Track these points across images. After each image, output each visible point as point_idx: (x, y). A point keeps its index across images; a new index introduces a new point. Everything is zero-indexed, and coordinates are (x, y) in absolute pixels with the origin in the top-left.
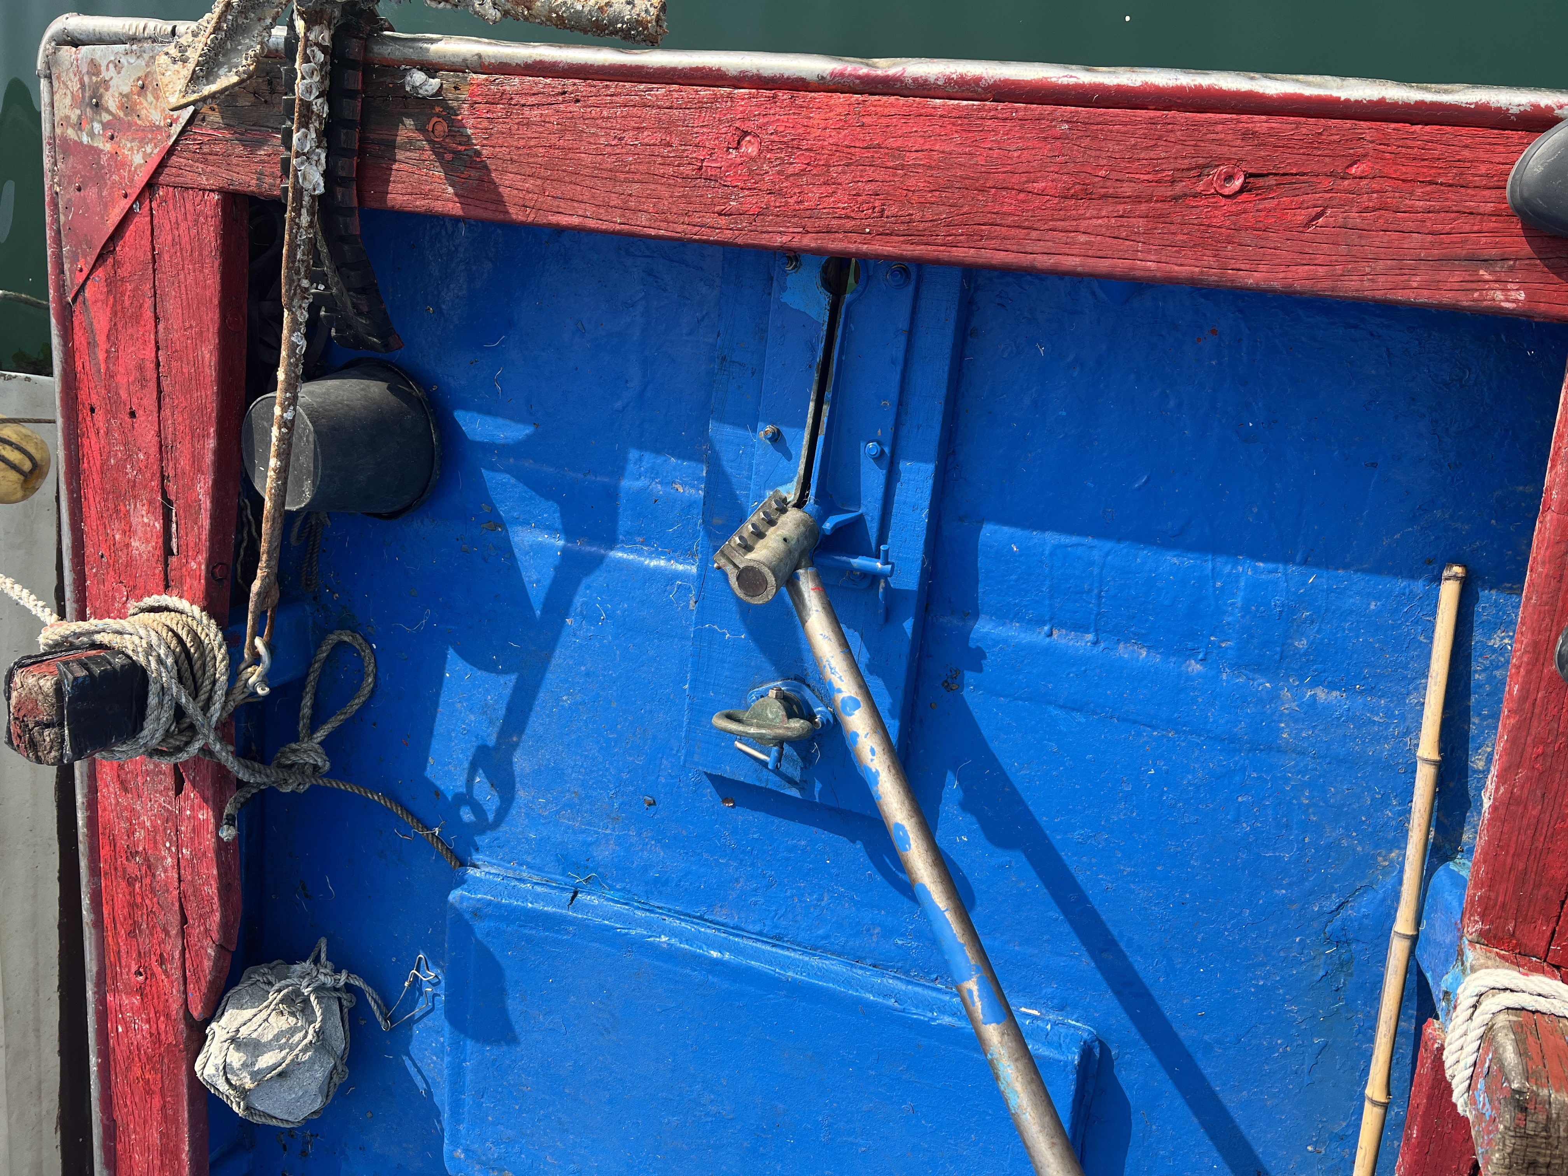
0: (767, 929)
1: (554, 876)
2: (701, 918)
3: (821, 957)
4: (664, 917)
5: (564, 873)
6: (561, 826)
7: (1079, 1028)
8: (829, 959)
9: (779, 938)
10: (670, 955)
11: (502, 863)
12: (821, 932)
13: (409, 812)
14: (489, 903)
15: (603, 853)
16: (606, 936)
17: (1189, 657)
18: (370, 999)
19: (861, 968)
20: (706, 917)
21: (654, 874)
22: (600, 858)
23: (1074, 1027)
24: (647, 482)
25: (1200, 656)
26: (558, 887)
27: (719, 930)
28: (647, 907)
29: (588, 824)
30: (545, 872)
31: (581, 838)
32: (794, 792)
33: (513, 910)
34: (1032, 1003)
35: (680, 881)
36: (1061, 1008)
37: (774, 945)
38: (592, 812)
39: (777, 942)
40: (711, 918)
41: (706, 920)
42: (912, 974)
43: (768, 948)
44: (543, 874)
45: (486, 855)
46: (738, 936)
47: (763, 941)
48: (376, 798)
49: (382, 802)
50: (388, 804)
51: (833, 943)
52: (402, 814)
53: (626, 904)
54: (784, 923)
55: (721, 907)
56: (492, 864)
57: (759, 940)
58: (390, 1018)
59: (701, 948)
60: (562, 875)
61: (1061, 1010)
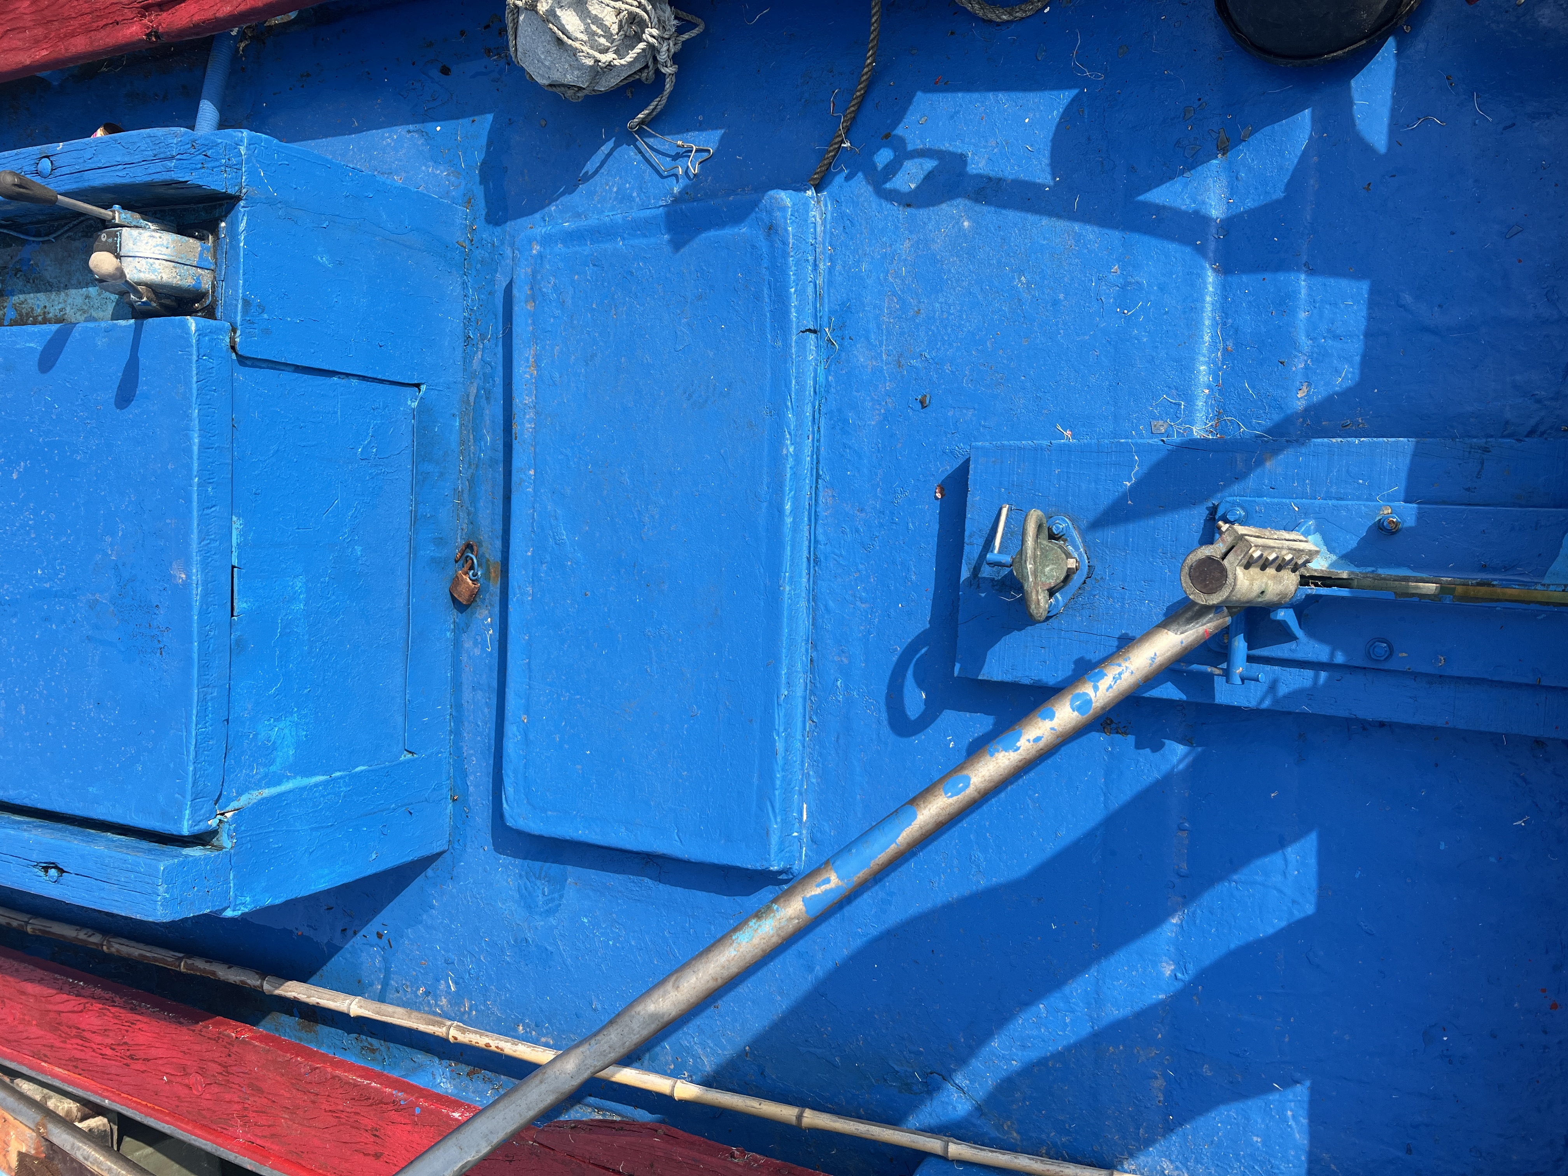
0: (822, 547)
1: (826, 301)
2: (818, 476)
3: (808, 608)
4: (810, 437)
5: (832, 312)
6: (880, 299)
7: (800, 859)
8: (808, 617)
9: (817, 561)
10: (777, 459)
11: (828, 236)
12: (831, 604)
13: (860, 105)
14: (785, 243)
15: (861, 356)
16: (780, 382)
17: (1177, 964)
18: (655, 103)
19: (807, 650)
20: (820, 481)
21: (851, 417)
22: (855, 352)
23: (801, 856)
24: (1306, 349)
25: (1179, 975)
26: (816, 311)
27: (811, 499)
28: (817, 416)
29: (888, 331)
30: (829, 290)
31: (872, 326)
32: (965, 574)
33: (784, 272)
34: (813, 814)
35: (850, 448)
36: (813, 840)
37: (809, 560)
38: (902, 334)
39: (812, 561)
40: (820, 486)
41: (817, 482)
42: (812, 698)
43: (805, 554)
44: (826, 288)
45: (832, 213)
46: (810, 520)
47: (810, 547)
48: (869, 61)
49: (866, 70)
50: (865, 77)
51: (823, 617)
52: (857, 97)
53: (815, 392)
54: (832, 565)
55: (834, 496)
56: (824, 222)
57: (810, 542)
58: (641, 128)
59: (791, 490)
60: (829, 311)
61: (812, 841)
